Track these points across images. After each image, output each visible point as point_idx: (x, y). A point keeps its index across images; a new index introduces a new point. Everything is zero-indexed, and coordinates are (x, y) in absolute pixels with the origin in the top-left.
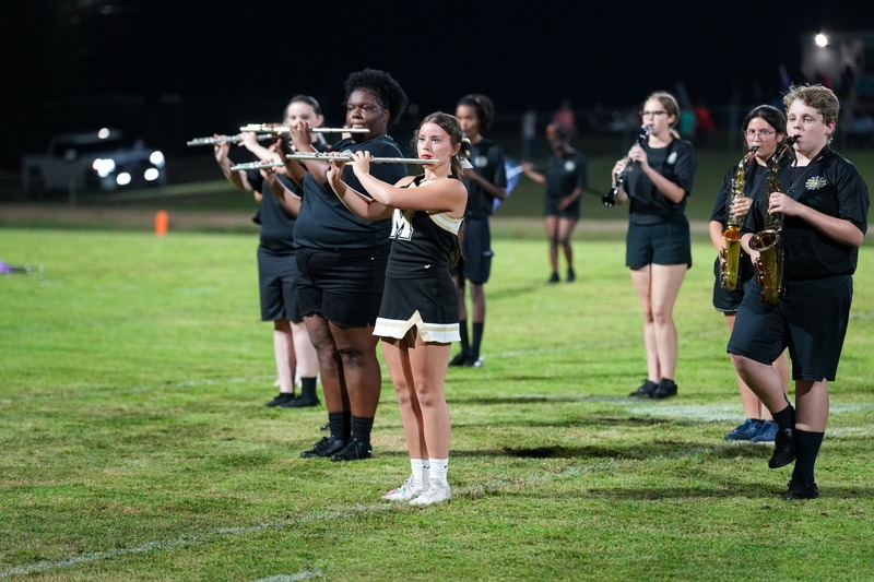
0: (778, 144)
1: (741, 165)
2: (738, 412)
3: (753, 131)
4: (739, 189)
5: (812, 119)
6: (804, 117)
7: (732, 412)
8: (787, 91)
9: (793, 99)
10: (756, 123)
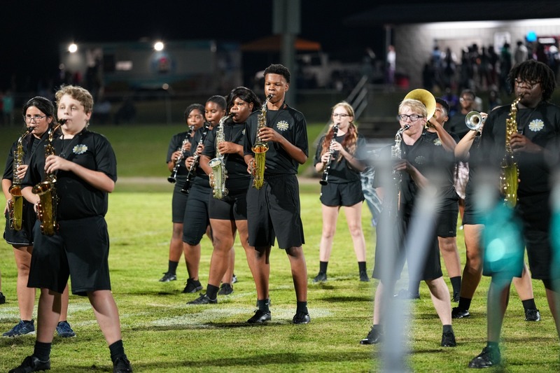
0: (49, 124)
1: (20, 140)
2: (14, 313)
3: (29, 116)
4: (19, 158)
5: (77, 109)
6: (71, 107)
7: (10, 312)
8: (59, 89)
9: (63, 94)
10: (32, 110)
